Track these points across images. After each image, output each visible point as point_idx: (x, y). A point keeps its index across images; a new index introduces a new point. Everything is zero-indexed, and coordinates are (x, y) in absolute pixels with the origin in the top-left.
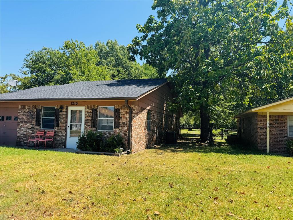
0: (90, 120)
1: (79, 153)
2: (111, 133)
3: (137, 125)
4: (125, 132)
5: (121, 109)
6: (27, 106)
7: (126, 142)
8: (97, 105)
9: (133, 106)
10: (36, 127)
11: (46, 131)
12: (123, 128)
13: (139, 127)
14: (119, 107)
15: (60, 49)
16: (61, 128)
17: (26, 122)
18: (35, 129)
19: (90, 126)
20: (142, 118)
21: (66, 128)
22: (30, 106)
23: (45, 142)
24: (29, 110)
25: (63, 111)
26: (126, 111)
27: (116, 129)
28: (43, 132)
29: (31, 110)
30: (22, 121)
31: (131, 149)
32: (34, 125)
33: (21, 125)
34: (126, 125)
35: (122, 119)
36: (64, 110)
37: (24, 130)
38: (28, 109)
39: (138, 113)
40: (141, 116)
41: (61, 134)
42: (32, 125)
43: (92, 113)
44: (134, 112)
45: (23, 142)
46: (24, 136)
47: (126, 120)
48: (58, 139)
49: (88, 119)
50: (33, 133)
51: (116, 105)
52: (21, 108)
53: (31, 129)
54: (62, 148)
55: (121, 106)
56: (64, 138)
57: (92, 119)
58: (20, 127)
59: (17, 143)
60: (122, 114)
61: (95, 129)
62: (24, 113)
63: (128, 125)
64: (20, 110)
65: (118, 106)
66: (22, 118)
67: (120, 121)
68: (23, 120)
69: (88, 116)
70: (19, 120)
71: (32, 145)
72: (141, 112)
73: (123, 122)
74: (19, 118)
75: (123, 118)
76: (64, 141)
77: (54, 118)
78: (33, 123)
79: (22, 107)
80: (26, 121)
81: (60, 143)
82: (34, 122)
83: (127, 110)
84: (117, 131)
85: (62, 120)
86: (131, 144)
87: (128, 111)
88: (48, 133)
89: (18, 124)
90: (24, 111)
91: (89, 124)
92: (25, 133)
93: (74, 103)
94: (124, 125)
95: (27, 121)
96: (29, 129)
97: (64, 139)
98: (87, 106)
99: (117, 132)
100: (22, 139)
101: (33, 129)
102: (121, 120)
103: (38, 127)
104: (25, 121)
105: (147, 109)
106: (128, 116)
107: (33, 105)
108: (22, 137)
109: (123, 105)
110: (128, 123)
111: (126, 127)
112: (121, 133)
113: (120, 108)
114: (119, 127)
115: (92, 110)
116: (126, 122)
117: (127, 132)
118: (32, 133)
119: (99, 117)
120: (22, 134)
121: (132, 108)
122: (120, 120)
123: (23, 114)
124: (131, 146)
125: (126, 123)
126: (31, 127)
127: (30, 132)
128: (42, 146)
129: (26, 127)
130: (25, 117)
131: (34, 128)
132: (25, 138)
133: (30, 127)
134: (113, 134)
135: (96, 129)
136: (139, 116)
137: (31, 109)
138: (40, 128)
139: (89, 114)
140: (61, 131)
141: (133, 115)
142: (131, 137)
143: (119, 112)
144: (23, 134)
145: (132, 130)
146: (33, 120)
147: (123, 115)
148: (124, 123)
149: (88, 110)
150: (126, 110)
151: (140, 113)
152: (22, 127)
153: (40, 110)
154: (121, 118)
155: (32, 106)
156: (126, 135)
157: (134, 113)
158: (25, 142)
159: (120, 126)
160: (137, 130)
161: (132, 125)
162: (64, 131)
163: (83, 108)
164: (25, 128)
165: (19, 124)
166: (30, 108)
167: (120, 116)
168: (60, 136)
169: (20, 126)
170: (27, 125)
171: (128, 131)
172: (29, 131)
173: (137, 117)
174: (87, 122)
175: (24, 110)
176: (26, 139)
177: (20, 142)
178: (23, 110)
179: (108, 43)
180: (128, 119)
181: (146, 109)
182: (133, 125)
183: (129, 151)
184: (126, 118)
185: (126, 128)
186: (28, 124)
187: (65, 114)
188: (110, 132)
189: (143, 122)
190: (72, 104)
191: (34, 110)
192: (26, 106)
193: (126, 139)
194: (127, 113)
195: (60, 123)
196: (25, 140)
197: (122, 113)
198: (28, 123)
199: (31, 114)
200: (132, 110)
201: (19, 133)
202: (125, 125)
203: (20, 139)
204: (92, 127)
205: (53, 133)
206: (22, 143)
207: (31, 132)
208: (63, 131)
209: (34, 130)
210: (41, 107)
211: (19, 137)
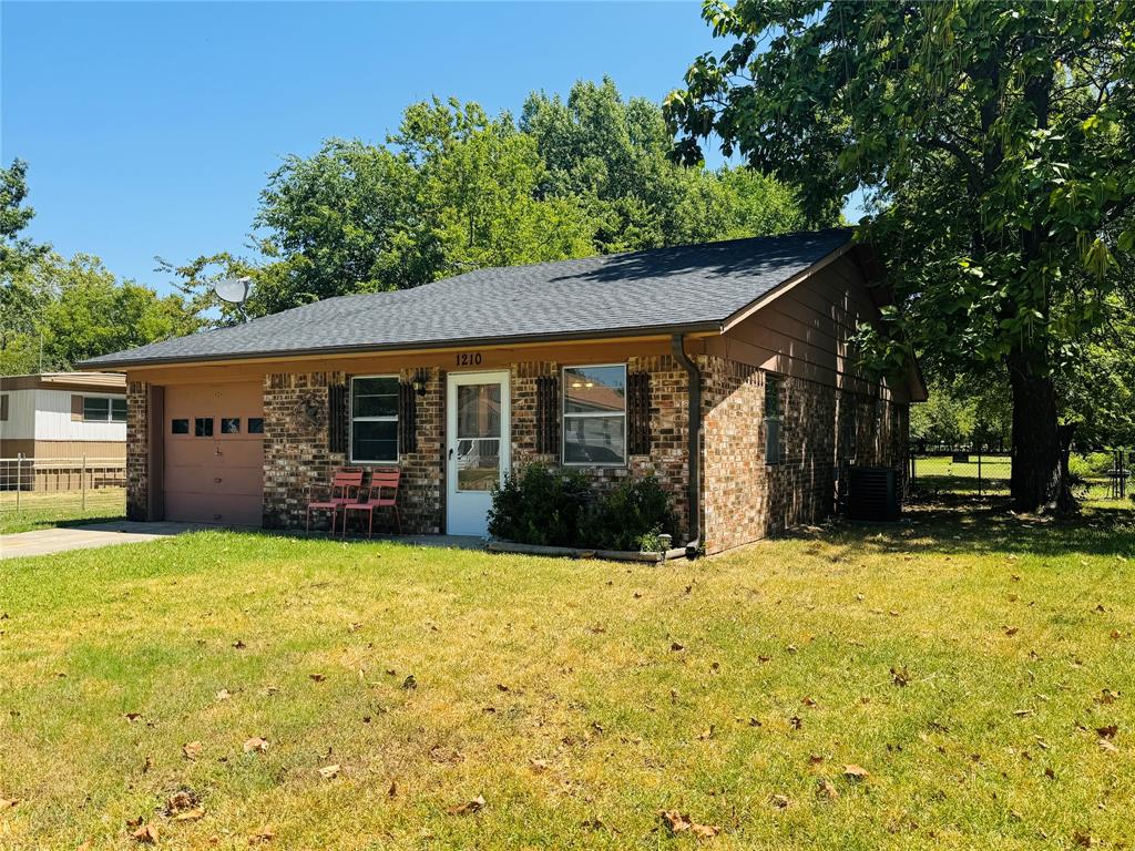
0: (531, 421)
1: (501, 552)
2: (618, 473)
3: (725, 439)
4: (675, 467)
5: (652, 374)
6: (293, 378)
7: (680, 509)
8: (555, 363)
9: (703, 360)
10: (332, 457)
11: (369, 469)
12: (665, 453)
13: (731, 445)
14: (646, 367)
15: (389, 141)
16: (422, 458)
17: (294, 439)
18: (327, 463)
19: (531, 445)
20: (745, 409)
21: (443, 457)
22: (305, 378)
23: (369, 510)
24: (300, 391)
25: (430, 392)
26: (677, 383)
27: (638, 458)
28: (360, 476)
29: (308, 392)
30: (280, 435)
31: (703, 538)
32: (323, 446)
33: (278, 451)
34: (679, 438)
35: (659, 415)
36: (433, 386)
37: (287, 468)
38: (298, 390)
39: (726, 390)
40: (739, 401)
41: (426, 482)
42: (315, 447)
43: (539, 394)
44: (709, 382)
45: (288, 512)
46: (289, 490)
47: (678, 417)
48: (416, 499)
49: (524, 420)
50: (323, 480)
51: (632, 359)
52: (273, 386)
53: (312, 462)
54: (432, 534)
55: (654, 359)
56: (437, 494)
57: (539, 420)
58: (274, 457)
59: (265, 516)
60: (660, 393)
61: (553, 456)
62: (283, 403)
63: (685, 440)
64: (269, 393)
65: (640, 360)
66: (277, 424)
67: (653, 424)
68: (282, 430)
69: (522, 408)
70: (269, 431)
71: (322, 524)
72: (739, 382)
73: (667, 426)
74: (269, 425)
75: (662, 411)
76: (437, 506)
77: (396, 419)
78: (320, 440)
79: (277, 381)
80: (293, 432)
81: (421, 516)
82: (323, 436)
83: (682, 376)
84: (643, 465)
85: (428, 427)
86: (703, 517)
87: (684, 382)
88: (376, 475)
89: (265, 447)
90: (284, 395)
91: (527, 439)
92: (293, 479)
93: (468, 359)
94: (671, 438)
95: (295, 435)
96: (306, 463)
97: (435, 499)
98: (519, 365)
99: (642, 471)
100: (283, 501)
101: (320, 463)
102: (657, 418)
103: (338, 457)
104: (289, 435)
105: (763, 370)
106: (685, 403)
107: (317, 374)
108: (282, 494)
109: (663, 357)
110: (685, 431)
111: (679, 446)
112: (656, 473)
113: (650, 371)
114: (650, 447)
115: (539, 382)
116: (679, 425)
117: (681, 467)
118: (317, 480)
119: (566, 412)
120: (281, 485)
121: (703, 367)
122: (650, 419)
123: (280, 409)
124: (703, 525)
125: (679, 431)
126: (315, 457)
127: (309, 473)
128: (358, 526)
129: (295, 457)
130: (288, 419)
131: (325, 460)
132: (293, 497)
133: (310, 457)
134: (624, 478)
135: (558, 458)
136: (729, 399)
137: (309, 387)
138: (347, 458)
139: (526, 401)
140: (425, 470)
141: (707, 396)
142: (702, 490)
143: (647, 384)
144: (287, 484)
145: (702, 460)
146: (319, 430)
147: (664, 397)
148: (671, 431)
149: (522, 383)
150: (674, 379)
151: (735, 388)
152: (280, 458)
153: (345, 390)
154: (657, 410)
155: (313, 377)
156: (679, 481)
157: (710, 390)
158: (295, 512)
159: (653, 443)
160: (724, 458)
161: (703, 437)
162: (438, 469)
163: (501, 378)
164: (293, 462)
165: (269, 447)
166: (305, 385)
167: (653, 402)
168: (421, 487)
169: (274, 453)
170: (297, 448)
171: (686, 466)
172: (305, 473)
173: (724, 405)
174: (522, 433)
175: (282, 392)
176: (296, 502)
177: (275, 513)
178: (280, 392)
179: (575, 97)
180: (685, 416)
181: (758, 369)
182: (707, 440)
183: (694, 544)
184: (678, 411)
185: (679, 452)
186: (303, 446)
187: (436, 404)
188: (614, 470)
189: (747, 426)
190: (461, 360)
191: (319, 391)
192: (289, 376)
193: (681, 497)
194: (680, 390)
195: (419, 438)
196: (295, 505)
197: (658, 390)
198: (300, 441)
199: (311, 407)
200: (700, 375)
201: (270, 479)
202: (673, 439)
203: (274, 501)
204: (540, 452)
205: (397, 476)
206: (283, 517)
207: (315, 474)
208: (431, 468)
209: (323, 469)
210: (347, 377)
211: (270, 494)
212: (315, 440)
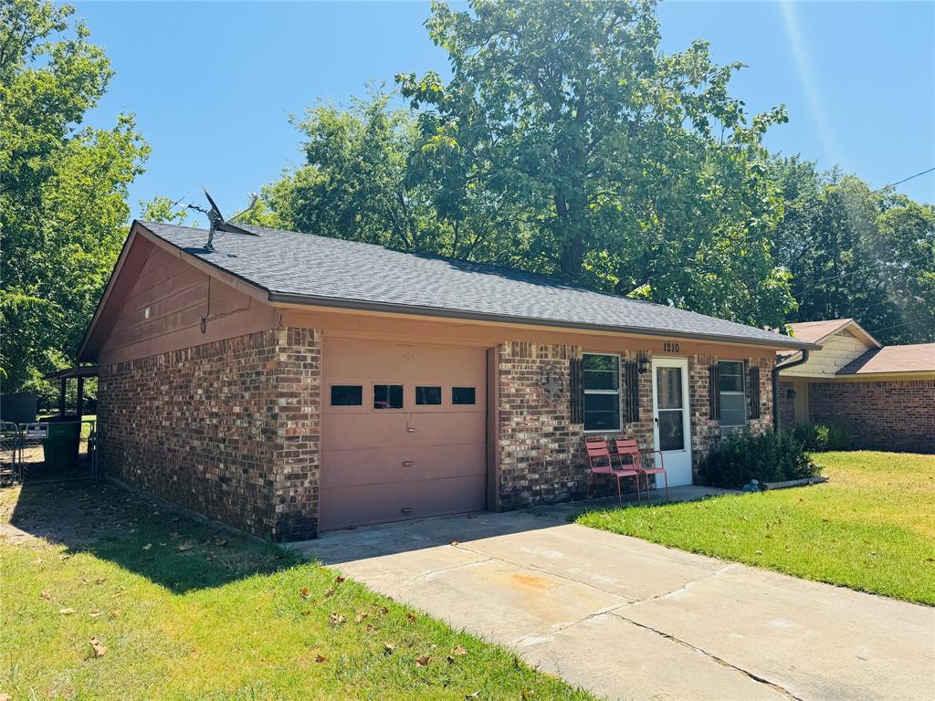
0: (705, 397)
4: (767, 426)
6: (534, 348)
8: (716, 355)
10: (571, 428)
12: (763, 418)
14: (756, 364)
16: (643, 426)
17: (534, 411)
18: (567, 434)
19: (705, 414)
21: (653, 425)
22: (546, 349)
24: (541, 362)
26: (767, 375)
27: (753, 421)
28: (605, 444)
29: (548, 363)
30: (520, 407)
32: (563, 418)
33: (518, 424)
34: (769, 409)
35: (762, 395)
37: (528, 442)
38: (538, 360)
41: (645, 446)
42: (556, 418)
43: (710, 377)
45: (529, 488)
46: (530, 465)
47: (768, 396)
49: (702, 397)
50: (563, 451)
51: (750, 359)
52: (514, 354)
53: (553, 434)
55: (759, 360)
57: (712, 396)
58: (514, 430)
60: (762, 381)
61: (717, 422)
62: (523, 373)
63: (771, 410)
64: (508, 361)
65: (754, 360)
66: (517, 396)
67: (760, 400)
68: (522, 402)
69: (700, 387)
70: (508, 402)
71: (563, 495)
73: (764, 401)
74: (508, 395)
75: (762, 392)
78: (560, 411)
79: (518, 349)
80: (533, 404)
82: (563, 408)
83: (769, 371)
84: (756, 426)
85: (645, 399)
88: (618, 444)
90: (524, 366)
91: (704, 410)
92: (534, 453)
93: (671, 348)
94: (766, 409)
95: (536, 407)
96: (547, 435)
98: (699, 356)
99: (757, 429)
100: (524, 477)
101: (561, 435)
103: (578, 428)
104: (530, 407)
106: (770, 388)
107: (557, 346)
108: (523, 470)
109: (762, 359)
111: (769, 413)
112: (761, 430)
113: (758, 367)
115: (709, 369)
116: (768, 400)
118: (558, 451)
120: (521, 460)
122: (759, 397)
123: (520, 379)
125: (769, 404)
126: (555, 429)
127: (551, 446)
128: (595, 492)
129: (537, 429)
130: (528, 390)
131: (565, 431)
132: (534, 471)
133: (552, 429)
135: (719, 423)
137: (550, 358)
138: (582, 428)
139: (702, 382)
140: (644, 436)
143: (758, 375)
144: (527, 459)
146: (559, 402)
147: (763, 384)
148: (765, 404)
149: (699, 369)
152: (520, 432)
153: (581, 364)
155: (554, 349)
158: (538, 488)
159: (760, 412)
163: (681, 363)
164: (533, 435)
165: (508, 419)
166: (546, 356)
167: (760, 386)
169: (514, 426)
170: (538, 420)
172: (546, 446)
175: (523, 361)
176: (537, 476)
177: (516, 492)
178: (520, 361)
180: (771, 395)
184: (768, 392)
185: (769, 417)
186: (544, 418)
190: (667, 348)
191: (559, 363)
192: (530, 346)
194: (768, 379)
195: (639, 409)
196: (537, 480)
197: (760, 379)
198: (540, 413)
201: (509, 455)
203: (514, 479)
204: (711, 418)
205: (634, 443)
206: (525, 494)
207: (556, 446)
208: (648, 434)
209: (564, 440)
210: (582, 353)
211: (510, 471)
212: (555, 412)
